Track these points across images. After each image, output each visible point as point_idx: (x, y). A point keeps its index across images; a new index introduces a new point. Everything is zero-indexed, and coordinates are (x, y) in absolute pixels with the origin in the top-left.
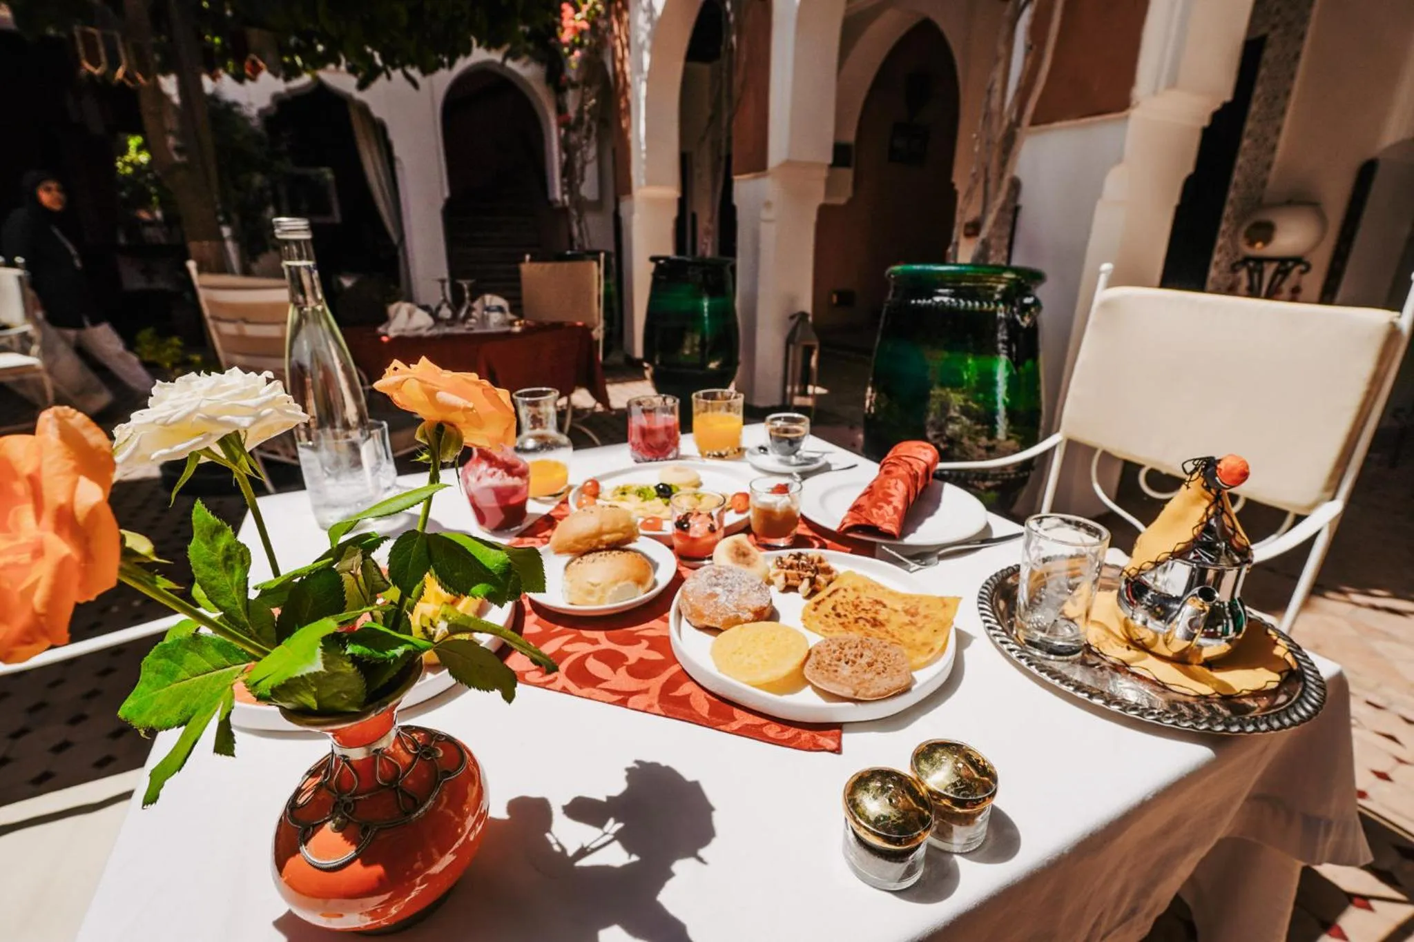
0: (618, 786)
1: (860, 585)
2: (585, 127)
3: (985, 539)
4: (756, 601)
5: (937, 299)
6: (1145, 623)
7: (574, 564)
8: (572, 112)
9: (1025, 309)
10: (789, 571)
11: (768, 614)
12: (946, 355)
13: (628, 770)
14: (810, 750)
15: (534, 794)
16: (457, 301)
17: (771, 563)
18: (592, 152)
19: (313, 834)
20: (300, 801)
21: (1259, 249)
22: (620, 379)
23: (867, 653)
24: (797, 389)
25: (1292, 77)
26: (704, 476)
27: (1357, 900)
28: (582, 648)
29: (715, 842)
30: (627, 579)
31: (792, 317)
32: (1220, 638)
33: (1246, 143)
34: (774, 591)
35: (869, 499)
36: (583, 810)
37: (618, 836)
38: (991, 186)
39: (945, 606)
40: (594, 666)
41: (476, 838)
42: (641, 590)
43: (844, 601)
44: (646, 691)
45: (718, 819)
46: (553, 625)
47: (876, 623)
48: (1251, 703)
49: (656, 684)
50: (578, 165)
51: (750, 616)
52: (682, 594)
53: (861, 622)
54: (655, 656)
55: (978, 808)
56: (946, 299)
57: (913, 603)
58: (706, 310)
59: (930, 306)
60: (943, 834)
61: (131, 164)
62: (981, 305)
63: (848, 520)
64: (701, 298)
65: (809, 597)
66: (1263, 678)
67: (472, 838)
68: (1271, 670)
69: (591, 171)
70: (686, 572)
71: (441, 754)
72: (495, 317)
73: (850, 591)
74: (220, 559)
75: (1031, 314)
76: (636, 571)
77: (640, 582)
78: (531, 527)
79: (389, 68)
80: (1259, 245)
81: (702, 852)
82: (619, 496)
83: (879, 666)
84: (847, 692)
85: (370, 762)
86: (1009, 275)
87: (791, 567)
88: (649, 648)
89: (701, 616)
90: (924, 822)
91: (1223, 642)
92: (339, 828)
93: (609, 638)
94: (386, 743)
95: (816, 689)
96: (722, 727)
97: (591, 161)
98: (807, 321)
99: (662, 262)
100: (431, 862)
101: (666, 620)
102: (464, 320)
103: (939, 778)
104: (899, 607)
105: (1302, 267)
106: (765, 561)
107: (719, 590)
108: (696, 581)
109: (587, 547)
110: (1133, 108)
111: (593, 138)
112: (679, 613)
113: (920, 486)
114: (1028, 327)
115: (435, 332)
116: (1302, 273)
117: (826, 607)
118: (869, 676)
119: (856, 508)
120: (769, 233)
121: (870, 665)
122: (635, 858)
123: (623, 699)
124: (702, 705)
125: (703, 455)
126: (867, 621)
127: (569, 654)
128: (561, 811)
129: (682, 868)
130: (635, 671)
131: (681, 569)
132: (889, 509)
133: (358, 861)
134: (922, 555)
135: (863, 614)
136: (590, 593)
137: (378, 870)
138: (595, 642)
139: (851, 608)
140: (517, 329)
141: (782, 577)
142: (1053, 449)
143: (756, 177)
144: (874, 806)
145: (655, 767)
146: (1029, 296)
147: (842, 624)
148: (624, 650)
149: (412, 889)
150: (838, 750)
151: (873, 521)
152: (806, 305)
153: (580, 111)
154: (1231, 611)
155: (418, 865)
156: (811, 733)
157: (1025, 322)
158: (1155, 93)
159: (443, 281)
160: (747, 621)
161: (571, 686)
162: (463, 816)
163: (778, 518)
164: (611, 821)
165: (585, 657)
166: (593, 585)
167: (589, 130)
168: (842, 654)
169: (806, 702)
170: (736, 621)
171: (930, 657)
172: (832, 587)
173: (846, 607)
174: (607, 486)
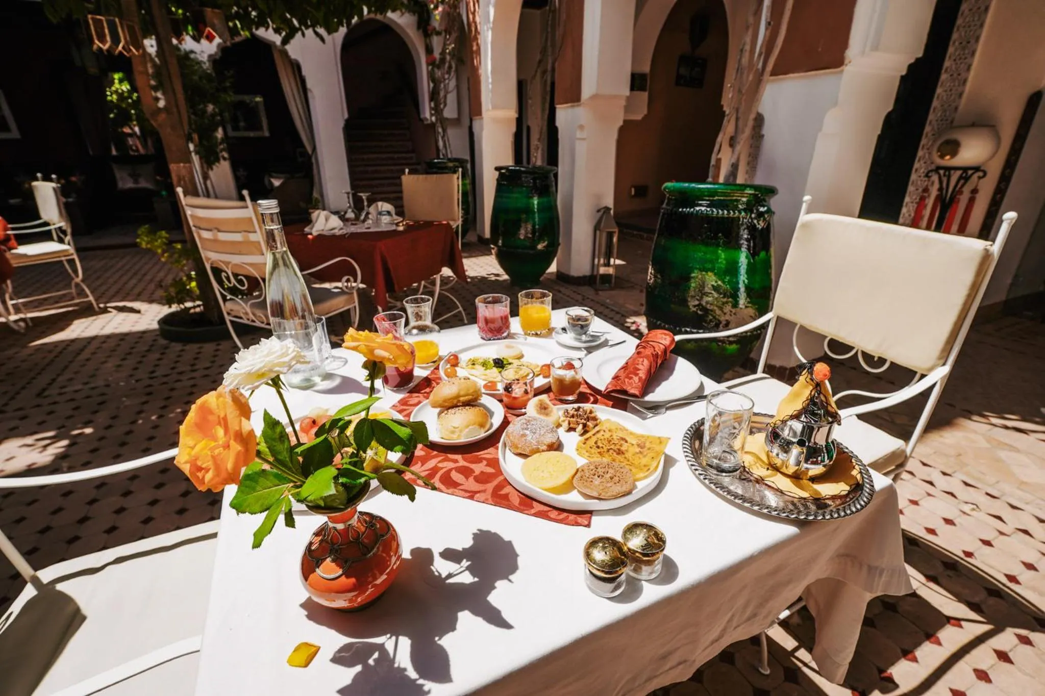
0: (467, 542)
1: (613, 428)
2: (447, 65)
3: (699, 395)
4: (549, 439)
5: (698, 208)
6: (778, 455)
7: (443, 414)
8: (437, 55)
9: (760, 215)
10: (572, 419)
11: (557, 446)
12: (703, 248)
13: (474, 534)
14: (573, 525)
15: (424, 546)
16: (358, 206)
17: (561, 413)
18: (452, 84)
19: (322, 563)
20: (313, 548)
21: (948, 161)
22: (474, 255)
23: (611, 471)
24: (602, 261)
25: (982, 26)
26: (525, 350)
27: (952, 621)
28: (450, 465)
29: (518, 573)
30: (474, 424)
31: (598, 211)
32: (820, 464)
33: (944, 76)
34: (561, 432)
35: (624, 372)
36: (450, 555)
37: (468, 568)
38: (740, 123)
39: (661, 442)
40: (456, 476)
41: (397, 568)
42: (483, 430)
43: (602, 438)
44: (484, 491)
45: (520, 561)
46: (431, 451)
47: (620, 452)
48: (829, 502)
49: (490, 487)
50: (442, 94)
51: (545, 447)
52: (506, 435)
53: (611, 451)
54: (490, 470)
55: (655, 557)
56: (703, 209)
57: (643, 440)
58: (536, 206)
59: (692, 213)
60: (636, 570)
61: (116, 92)
62: (729, 213)
63: (610, 386)
64: (532, 197)
65: (582, 435)
66: (840, 488)
67: (395, 567)
68: (847, 484)
69: (452, 98)
70: (511, 418)
71: (378, 526)
72: (385, 219)
73: (607, 431)
74: (278, 437)
75: (765, 219)
76: (480, 419)
77: (482, 425)
78: (417, 386)
79: (303, 28)
80: (948, 157)
81: (511, 577)
82: (470, 366)
83: (617, 479)
84: (595, 494)
85: (346, 530)
86: (749, 191)
87: (573, 416)
88: (487, 465)
89: (517, 448)
90: (623, 564)
91: (821, 466)
92: (333, 561)
93: (465, 460)
94: (354, 521)
95: (579, 491)
96: (526, 512)
97: (452, 91)
98: (610, 213)
99: (503, 171)
100: (375, 579)
101: (497, 448)
102: (364, 221)
103: (636, 542)
104: (634, 442)
105: (981, 174)
106: (558, 411)
107: (528, 432)
108: (516, 425)
109: (450, 405)
110: (846, 65)
111: (452, 74)
112: (505, 445)
113: (659, 362)
114: (763, 228)
115: (344, 231)
116: (980, 178)
117: (591, 442)
118: (609, 485)
119: (616, 378)
120: (581, 149)
121: (612, 478)
122: (476, 579)
123: (471, 495)
124: (515, 499)
125: (526, 334)
126: (614, 451)
127: (442, 468)
128: (438, 555)
129: (500, 584)
130: (478, 480)
131: (508, 415)
132: (636, 379)
133: (344, 576)
134: (655, 408)
135: (612, 447)
136: (453, 432)
137: (353, 580)
138: (456, 461)
139: (606, 442)
140: (401, 228)
141: (567, 422)
142: (769, 321)
143: (572, 106)
144: (599, 555)
145: (488, 533)
146: (764, 206)
147: (600, 453)
148: (473, 466)
149: (367, 591)
150: (588, 526)
151: (625, 388)
152: (609, 202)
153: (443, 53)
154: (826, 449)
155: (370, 579)
156: (575, 516)
157: (761, 225)
158: (863, 53)
159: (348, 193)
160: (543, 451)
161: (442, 487)
162: (390, 557)
163: (567, 383)
164: (465, 560)
165: (451, 470)
166: (454, 427)
167: (450, 67)
168: (596, 471)
169: (574, 499)
170: (537, 451)
171: (647, 473)
172: (597, 429)
173: (603, 442)
174: (464, 358)
